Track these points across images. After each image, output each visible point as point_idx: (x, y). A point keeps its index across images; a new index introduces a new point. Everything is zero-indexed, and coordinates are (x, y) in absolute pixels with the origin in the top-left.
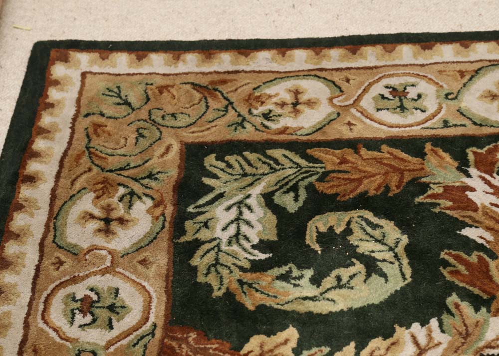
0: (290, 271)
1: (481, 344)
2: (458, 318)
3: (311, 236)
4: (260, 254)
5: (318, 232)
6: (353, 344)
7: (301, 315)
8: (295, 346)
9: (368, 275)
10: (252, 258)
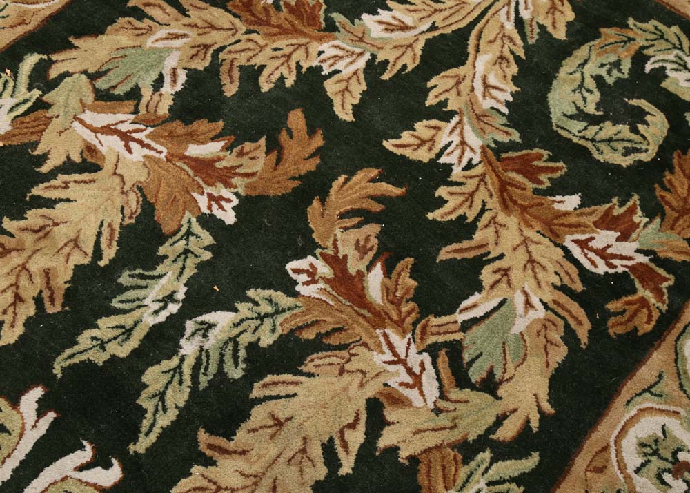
0: (620, 71)
1: (465, 119)
2: (498, 126)
3: (646, 106)
4: (653, 67)
5: (649, 113)
6: (523, 57)
7: (572, 50)
8: (548, 29)
9: (578, 109)
10: (652, 60)
